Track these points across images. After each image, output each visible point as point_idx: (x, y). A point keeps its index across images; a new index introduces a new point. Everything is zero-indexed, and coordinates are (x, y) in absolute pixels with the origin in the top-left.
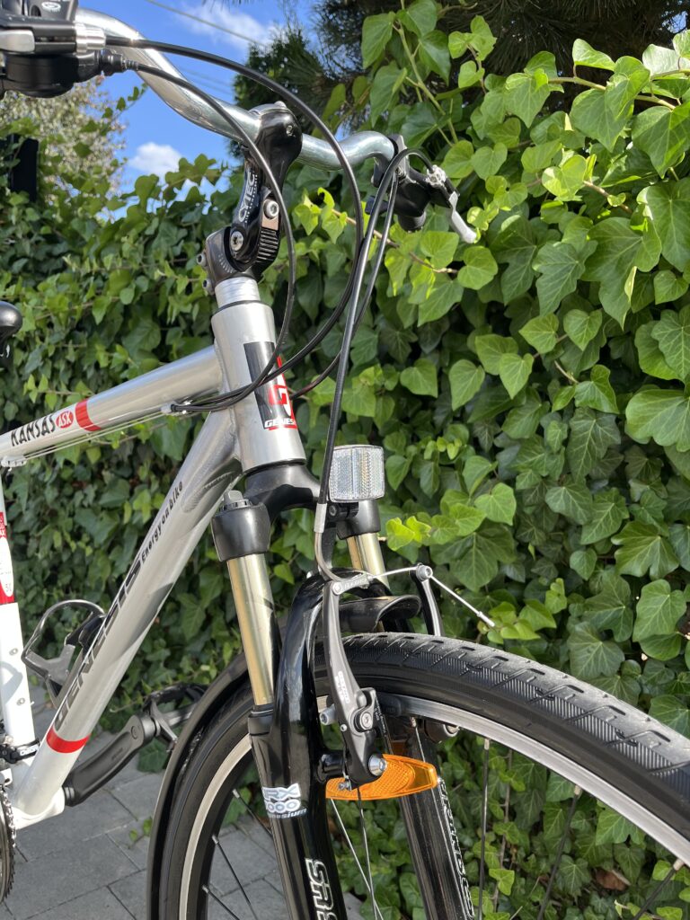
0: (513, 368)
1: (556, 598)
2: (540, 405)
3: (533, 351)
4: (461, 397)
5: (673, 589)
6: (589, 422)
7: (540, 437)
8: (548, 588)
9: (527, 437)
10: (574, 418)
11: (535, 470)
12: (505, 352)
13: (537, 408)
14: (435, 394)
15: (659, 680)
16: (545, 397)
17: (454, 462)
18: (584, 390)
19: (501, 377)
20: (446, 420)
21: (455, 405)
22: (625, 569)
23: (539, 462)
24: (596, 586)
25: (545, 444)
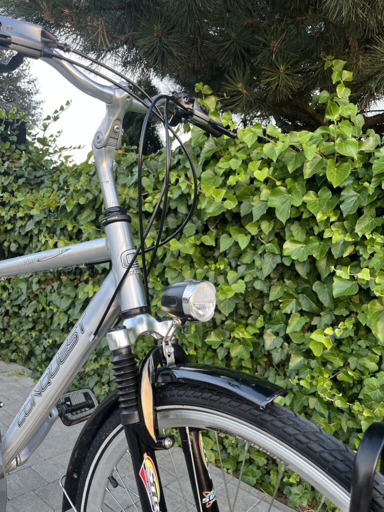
0: (243, 239)
1: (260, 323)
2: (254, 252)
3: (250, 234)
4: (224, 248)
5: (301, 316)
6: (271, 256)
7: (253, 264)
8: (257, 319)
9: (249, 263)
10: (265, 255)
11: (251, 275)
12: (240, 233)
13: (252, 253)
14: (214, 246)
16: (255, 249)
17: (223, 271)
18: (268, 246)
19: (239, 242)
20: (219, 256)
21: (221, 251)
22: (283, 312)
23: (253, 272)
24: (274, 316)
25: (256, 266)
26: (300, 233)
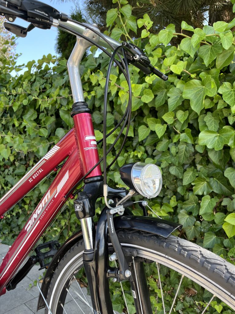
0: (160, 128)
1: (173, 202)
2: (168, 141)
3: (166, 123)
4: (142, 137)
5: (211, 198)
6: (184, 146)
7: (168, 151)
8: (170, 199)
9: (164, 151)
10: (179, 145)
11: (167, 161)
12: (156, 123)
13: (167, 141)
14: (133, 136)
15: (206, 227)
16: (170, 138)
17: (140, 159)
18: (183, 136)
19: (156, 132)
20: (137, 145)
21: (140, 140)
22: (196, 193)
23: (168, 159)
24: (186, 198)
25: (170, 153)
26: (213, 123)
